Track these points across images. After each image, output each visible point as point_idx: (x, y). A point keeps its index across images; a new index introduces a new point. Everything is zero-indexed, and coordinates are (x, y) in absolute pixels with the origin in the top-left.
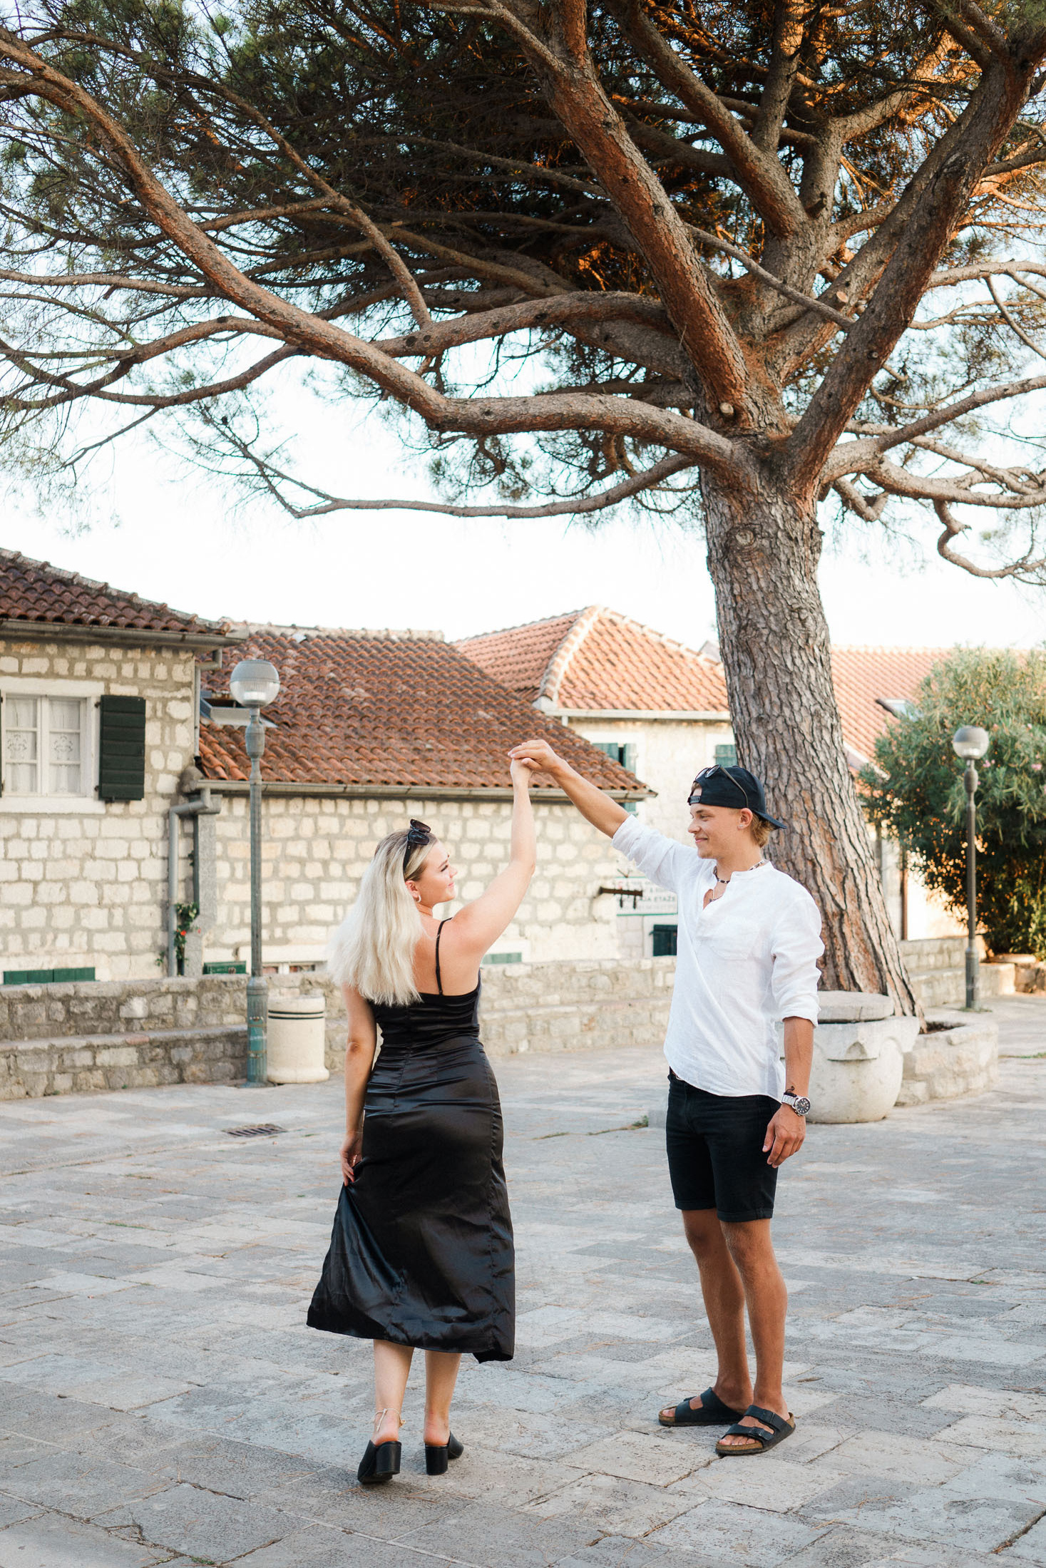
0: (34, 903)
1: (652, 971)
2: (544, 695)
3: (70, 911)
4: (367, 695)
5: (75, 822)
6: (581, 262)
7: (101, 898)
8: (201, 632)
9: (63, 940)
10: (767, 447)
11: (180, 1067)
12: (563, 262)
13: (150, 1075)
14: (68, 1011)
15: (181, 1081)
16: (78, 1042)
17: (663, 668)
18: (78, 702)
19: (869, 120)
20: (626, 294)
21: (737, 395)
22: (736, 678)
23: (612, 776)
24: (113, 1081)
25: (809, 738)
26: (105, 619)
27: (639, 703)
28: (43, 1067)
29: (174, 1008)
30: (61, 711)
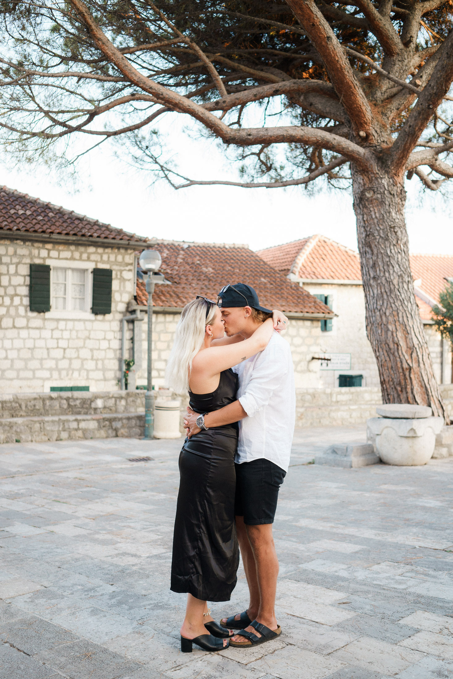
0: (64, 358)
1: (331, 394)
2: (292, 272)
3: (79, 362)
4: (213, 271)
5: (82, 323)
6: (304, 74)
7: (92, 356)
8: (137, 241)
9: (76, 374)
10: (381, 152)
11: (116, 430)
12: (294, 73)
13: (103, 433)
14: (69, 404)
15: (117, 436)
16: (71, 418)
17: (346, 262)
18: (84, 271)
19: (434, 4)
20: (316, 81)
21: (367, 127)
22: (364, 259)
23: (319, 308)
24: (86, 435)
25: (397, 287)
26: (95, 235)
27: (334, 277)
28: (56, 428)
29: (116, 404)
30: (76, 275)
